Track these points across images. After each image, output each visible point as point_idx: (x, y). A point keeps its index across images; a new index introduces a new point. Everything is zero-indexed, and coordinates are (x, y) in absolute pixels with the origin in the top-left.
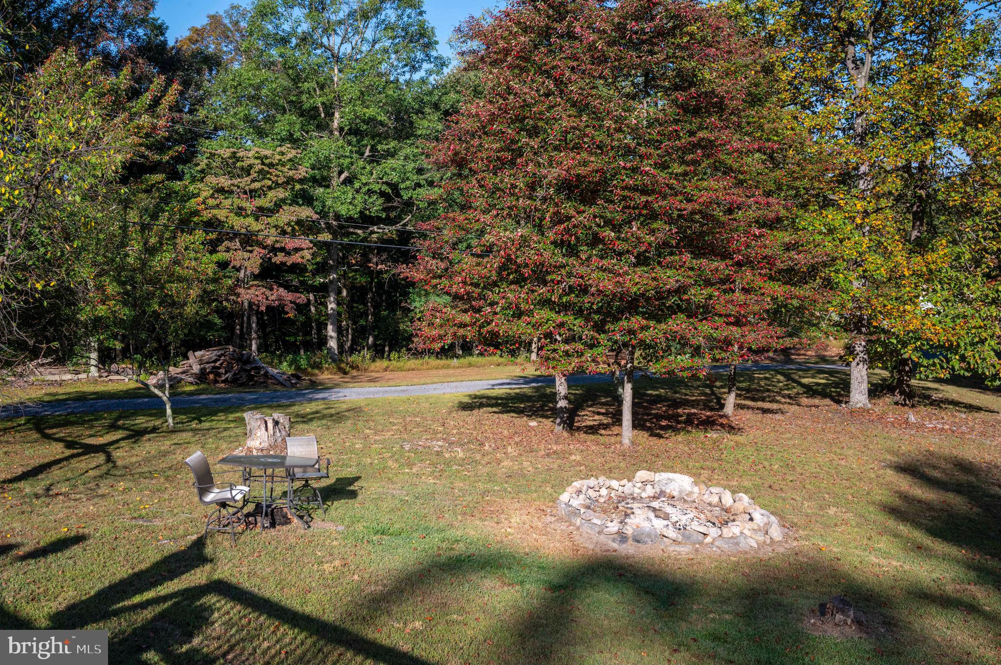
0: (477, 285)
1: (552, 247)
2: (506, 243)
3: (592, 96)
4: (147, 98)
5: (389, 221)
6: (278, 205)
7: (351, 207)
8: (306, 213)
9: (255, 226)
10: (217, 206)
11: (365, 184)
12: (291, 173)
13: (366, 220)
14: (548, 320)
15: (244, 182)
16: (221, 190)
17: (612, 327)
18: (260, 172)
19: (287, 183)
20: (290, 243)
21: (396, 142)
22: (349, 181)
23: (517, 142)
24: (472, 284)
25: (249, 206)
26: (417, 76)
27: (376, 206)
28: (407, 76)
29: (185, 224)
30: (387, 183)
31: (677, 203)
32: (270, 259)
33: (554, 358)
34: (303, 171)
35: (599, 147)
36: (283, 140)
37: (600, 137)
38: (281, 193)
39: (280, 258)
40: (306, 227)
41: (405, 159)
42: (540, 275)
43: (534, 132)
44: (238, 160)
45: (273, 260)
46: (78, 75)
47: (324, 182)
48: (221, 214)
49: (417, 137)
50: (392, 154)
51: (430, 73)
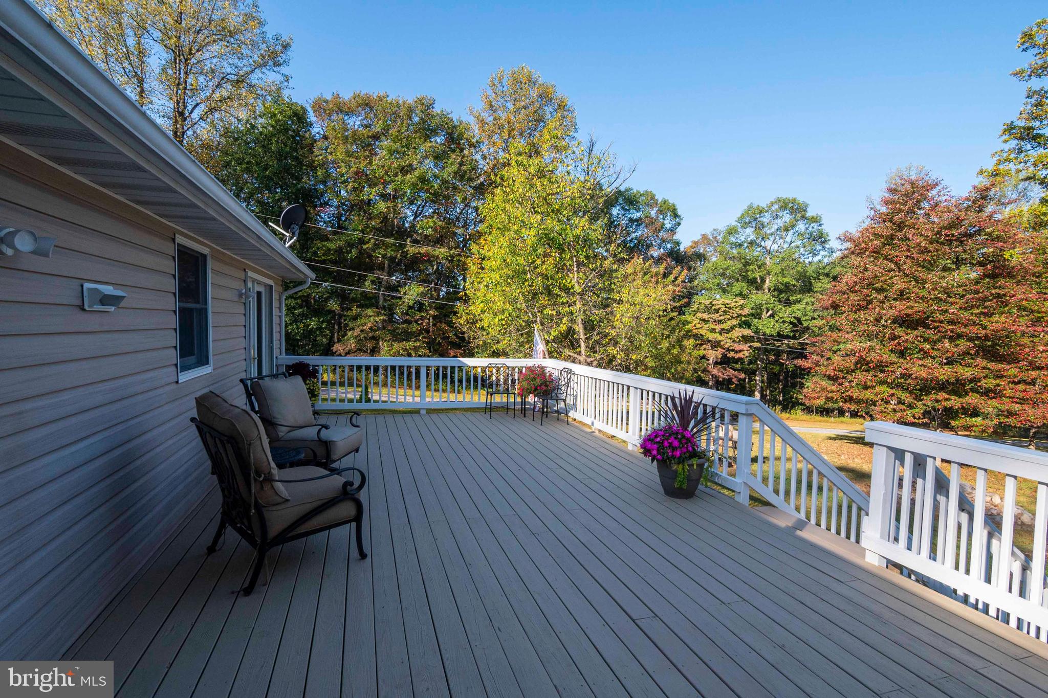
0: (842, 371)
1: (890, 353)
2: (860, 349)
3: (918, 271)
4: (672, 277)
5: (794, 338)
6: (732, 329)
7: (772, 330)
8: (747, 332)
9: (719, 338)
10: (701, 328)
11: (781, 318)
12: (740, 312)
13: (781, 336)
14: (884, 392)
15: (716, 316)
16: (704, 320)
17: (925, 398)
18: (724, 311)
19: (738, 317)
20: (737, 347)
21: (801, 295)
22: (772, 316)
23: (870, 296)
24: (839, 371)
25: (718, 328)
26: (816, 259)
27: (787, 329)
28: (810, 259)
29: (687, 335)
30: (795, 317)
31: (973, 331)
32: (726, 354)
33: (885, 412)
34: (747, 311)
35: (921, 298)
36: (736, 296)
37: (923, 293)
38: (735, 322)
39: (731, 354)
40: (746, 339)
41: (806, 304)
42: (881, 367)
43: (880, 291)
44: (713, 305)
45: (728, 356)
46: (642, 269)
47: (758, 316)
48: (702, 332)
49: (815, 292)
50: (799, 302)
51: (825, 257)
